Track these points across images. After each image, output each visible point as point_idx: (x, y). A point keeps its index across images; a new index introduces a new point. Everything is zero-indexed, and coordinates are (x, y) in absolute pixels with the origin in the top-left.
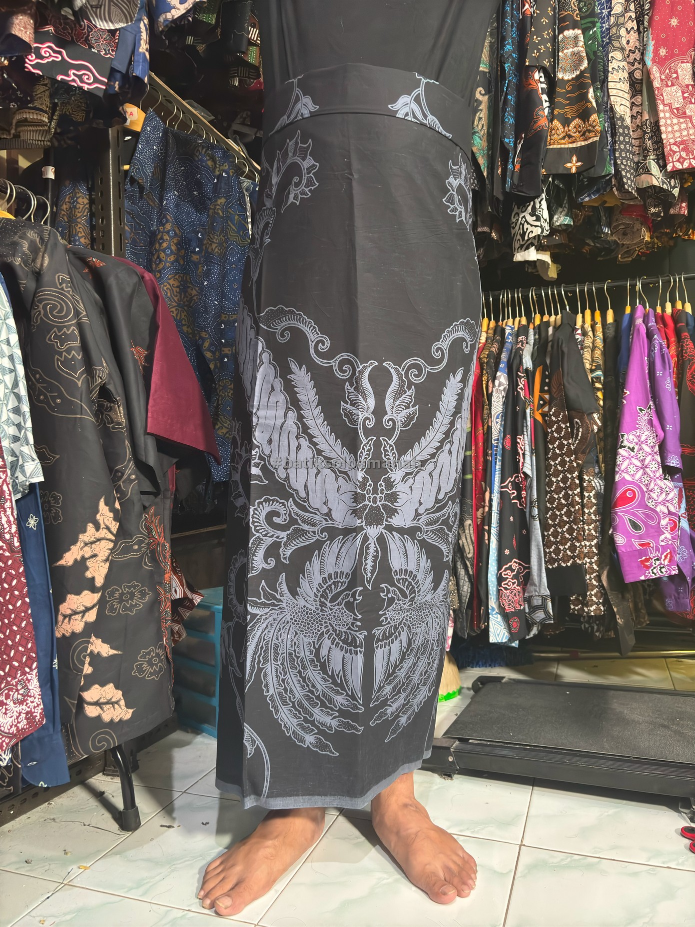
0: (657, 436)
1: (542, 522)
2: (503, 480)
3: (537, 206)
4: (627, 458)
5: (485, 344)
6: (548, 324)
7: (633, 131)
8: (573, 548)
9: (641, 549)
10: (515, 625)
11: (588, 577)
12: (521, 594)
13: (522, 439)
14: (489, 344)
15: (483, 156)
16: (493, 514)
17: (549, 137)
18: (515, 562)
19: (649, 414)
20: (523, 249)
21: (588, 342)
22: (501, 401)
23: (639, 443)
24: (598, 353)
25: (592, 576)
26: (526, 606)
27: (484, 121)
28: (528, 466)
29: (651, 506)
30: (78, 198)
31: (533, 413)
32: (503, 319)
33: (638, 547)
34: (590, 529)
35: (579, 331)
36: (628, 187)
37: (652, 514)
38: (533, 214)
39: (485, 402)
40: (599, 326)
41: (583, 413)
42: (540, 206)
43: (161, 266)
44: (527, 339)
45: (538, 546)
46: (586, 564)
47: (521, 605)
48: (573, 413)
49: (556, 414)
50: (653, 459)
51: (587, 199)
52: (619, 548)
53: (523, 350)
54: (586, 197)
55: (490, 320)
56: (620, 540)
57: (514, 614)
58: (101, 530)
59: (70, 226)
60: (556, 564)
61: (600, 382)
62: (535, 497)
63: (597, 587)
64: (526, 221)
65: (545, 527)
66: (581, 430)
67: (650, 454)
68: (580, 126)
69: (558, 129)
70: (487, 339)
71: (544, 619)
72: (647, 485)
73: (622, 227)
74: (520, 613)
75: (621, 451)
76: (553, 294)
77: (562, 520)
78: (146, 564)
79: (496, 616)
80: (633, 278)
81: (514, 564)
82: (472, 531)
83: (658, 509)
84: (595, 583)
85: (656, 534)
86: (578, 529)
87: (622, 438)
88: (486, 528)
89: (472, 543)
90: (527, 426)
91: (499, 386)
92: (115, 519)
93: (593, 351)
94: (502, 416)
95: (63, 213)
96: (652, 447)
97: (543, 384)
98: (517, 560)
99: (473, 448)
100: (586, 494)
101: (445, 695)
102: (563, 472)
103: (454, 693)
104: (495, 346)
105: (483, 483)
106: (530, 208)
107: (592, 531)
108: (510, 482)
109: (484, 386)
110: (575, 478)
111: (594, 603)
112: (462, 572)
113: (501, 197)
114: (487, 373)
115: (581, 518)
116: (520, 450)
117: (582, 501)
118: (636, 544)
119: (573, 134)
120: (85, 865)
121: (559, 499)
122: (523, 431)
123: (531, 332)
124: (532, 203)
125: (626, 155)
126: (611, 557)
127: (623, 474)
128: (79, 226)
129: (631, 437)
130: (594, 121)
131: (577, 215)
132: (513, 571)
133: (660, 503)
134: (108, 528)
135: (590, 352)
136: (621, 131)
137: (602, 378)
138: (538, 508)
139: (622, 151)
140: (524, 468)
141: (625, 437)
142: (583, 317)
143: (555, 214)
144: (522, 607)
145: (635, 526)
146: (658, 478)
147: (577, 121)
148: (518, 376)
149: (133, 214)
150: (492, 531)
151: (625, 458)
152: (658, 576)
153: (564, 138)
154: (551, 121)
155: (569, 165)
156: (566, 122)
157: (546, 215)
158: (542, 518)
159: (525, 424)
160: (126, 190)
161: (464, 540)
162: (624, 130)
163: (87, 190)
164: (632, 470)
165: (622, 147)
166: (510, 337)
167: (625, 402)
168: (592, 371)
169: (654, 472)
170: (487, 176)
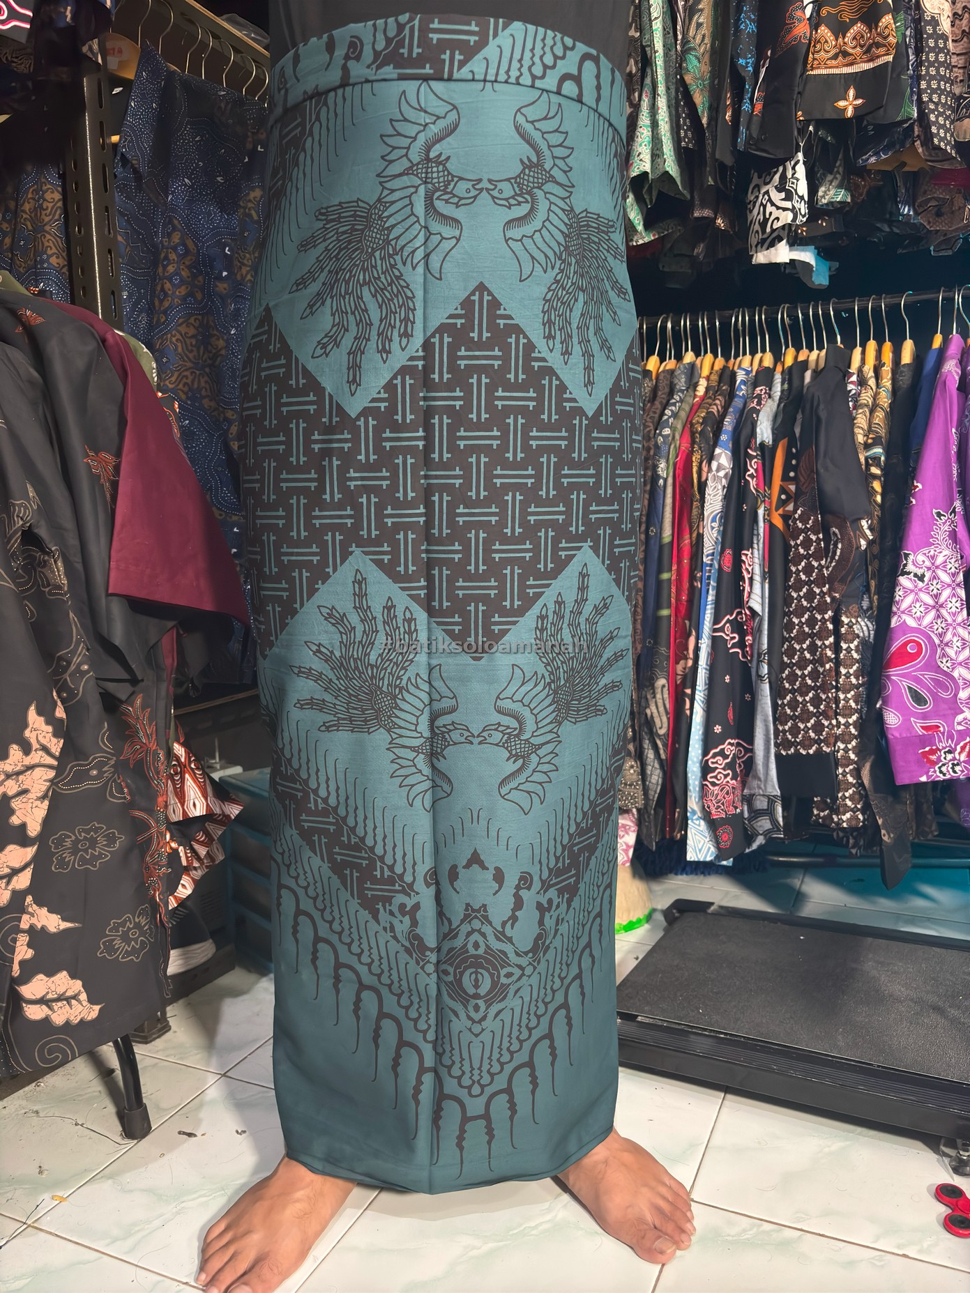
0: (962, 557)
1: (774, 685)
2: (716, 620)
3: (789, 174)
4: (912, 591)
5: (703, 398)
6: (805, 365)
7: (953, 41)
8: (818, 728)
9: (924, 735)
10: (725, 837)
11: (840, 770)
12: (738, 792)
13: (750, 555)
14: (710, 398)
15: (702, 90)
16: (699, 670)
17: (811, 55)
18: (730, 744)
19: (953, 522)
20: (766, 245)
21: (866, 397)
22: (720, 494)
23: (933, 568)
24: (880, 415)
25: (847, 770)
26: (746, 808)
27: (706, 30)
28: (757, 598)
29: (945, 669)
30: (44, 192)
31: (768, 515)
32: (737, 356)
33: (920, 732)
34: (848, 699)
35: (854, 378)
36: (939, 142)
37: (946, 681)
38: (779, 189)
39: (693, 495)
40: (887, 370)
41: (844, 520)
42: (793, 174)
43: (166, 304)
44: (770, 390)
45: (766, 721)
46: (838, 752)
47: (736, 808)
48: (829, 518)
49: (804, 519)
50: (954, 595)
51: (873, 160)
52: (890, 732)
53: (758, 412)
54: (871, 156)
55: (716, 356)
56: (892, 719)
57: (724, 821)
58: (33, 752)
59: (35, 239)
60: (792, 750)
61: (878, 465)
62: (765, 646)
63: (854, 785)
64: (770, 200)
65: (777, 692)
66: (840, 546)
67: (949, 585)
68: (862, 37)
69: (826, 41)
70: (707, 389)
71: (769, 831)
72: (940, 635)
73: (933, 203)
74: (735, 820)
75: (903, 580)
76: (816, 315)
77: (804, 684)
78: (112, 795)
79: (697, 822)
80: (950, 288)
81: (729, 747)
82: (666, 696)
83: (956, 674)
84: (851, 779)
85: (949, 712)
86: (828, 700)
87: (906, 560)
88: (688, 691)
89: (667, 713)
90: (758, 535)
91: (718, 470)
92: (55, 735)
93: (872, 411)
94: (721, 518)
95: (25, 216)
96: (954, 575)
97: (787, 467)
98: (732, 741)
99: (674, 568)
100: (844, 646)
101: (625, 923)
102: (811, 609)
103: (639, 921)
104: (718, 402)
105: (687, 622)
106: (777, 177)
107: (851, 701)
108: (728, 621)
109: (695, 469)
110: (826, 621)
111: (847, 809)
112: (650, 754)
113: (729, 161)
114: (700, 448)
115: (834, 683)
116: (745, 573)
117: (837, 657)
118: (918, 726)
119: (851, 51)
120: (60, 1194)
121: (802, 651)
122: (752, 543)
123: (778, 377)
124: (781, 169)
125: (939, 85)
126: (878, 744)
127: (904, 617)
128: (48, 237)
129: (920, 558)
130: (886, 27)
131: (857, 186)
132: (725, 757)
133: (960, 664)
134: (45, 749)
135: (868, 414)
136: (931, 43)
137: (883, 458)
138: (769, 665)
139: (933, 78)
140: (751, 601)
141: (911, 557)
142: (863, 353)
143: (821, 185)
144: (738, 810)
145: (918, 699)
146: (959, 624)
147: (859, 27)
148: (747, 454)
149: (127, 215)
150: (697, 697)
151: (907, 592)
152: (948, 777)
153: (835, 57)
154: (816, 27)
155: (842, 104)
156: (840, 29)
157: (802, 188)
158: (773, 679)
159: (755, 532)
160: (115, 176)
161: (653, 708)
162: (936, 42)
163: (59, 178)
164: (918, 610)
165: (933, 71)
166: (743, 387)
167: (914, 502)
168: (867, 446)
169: (954, 614)
170: (709, 124)
